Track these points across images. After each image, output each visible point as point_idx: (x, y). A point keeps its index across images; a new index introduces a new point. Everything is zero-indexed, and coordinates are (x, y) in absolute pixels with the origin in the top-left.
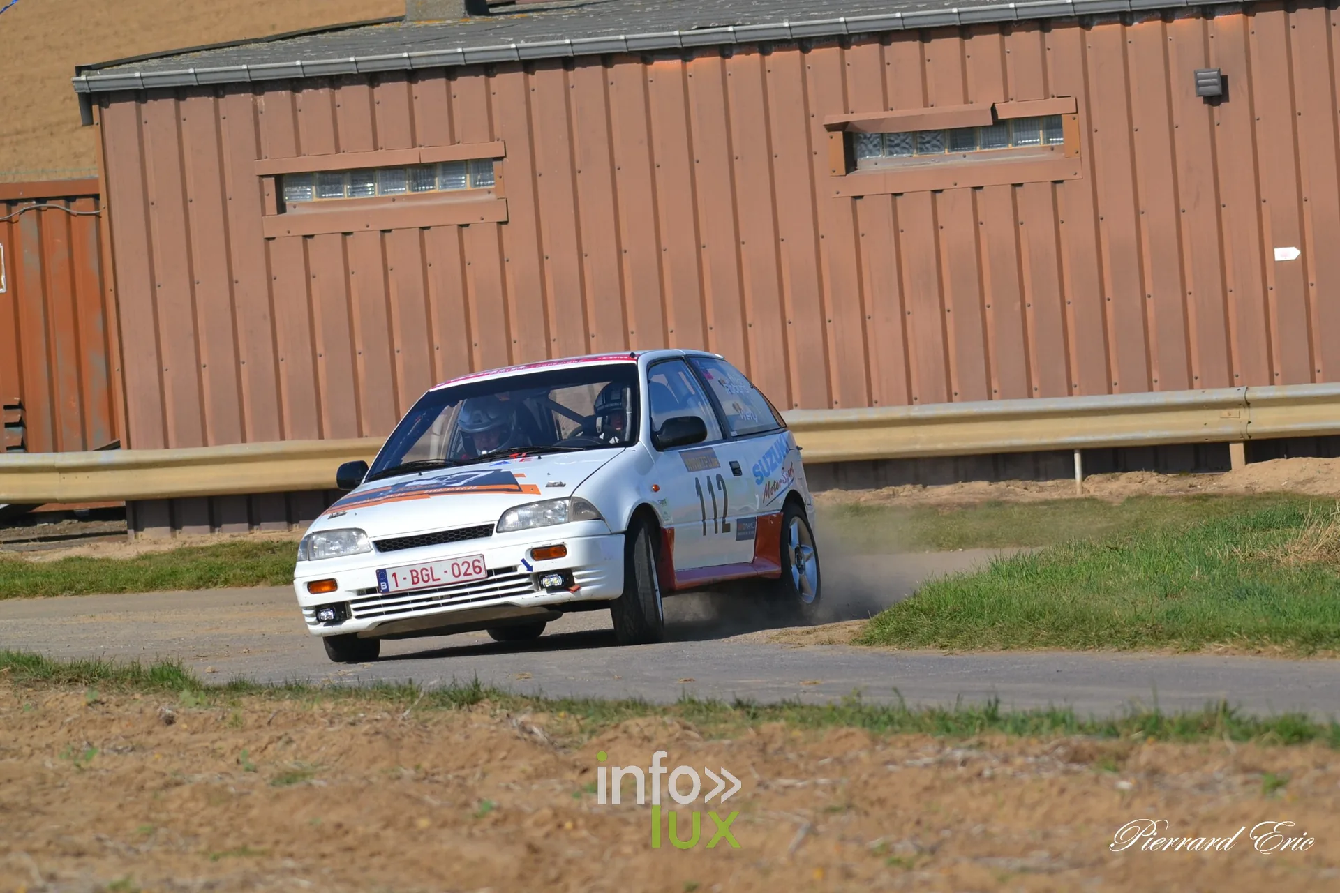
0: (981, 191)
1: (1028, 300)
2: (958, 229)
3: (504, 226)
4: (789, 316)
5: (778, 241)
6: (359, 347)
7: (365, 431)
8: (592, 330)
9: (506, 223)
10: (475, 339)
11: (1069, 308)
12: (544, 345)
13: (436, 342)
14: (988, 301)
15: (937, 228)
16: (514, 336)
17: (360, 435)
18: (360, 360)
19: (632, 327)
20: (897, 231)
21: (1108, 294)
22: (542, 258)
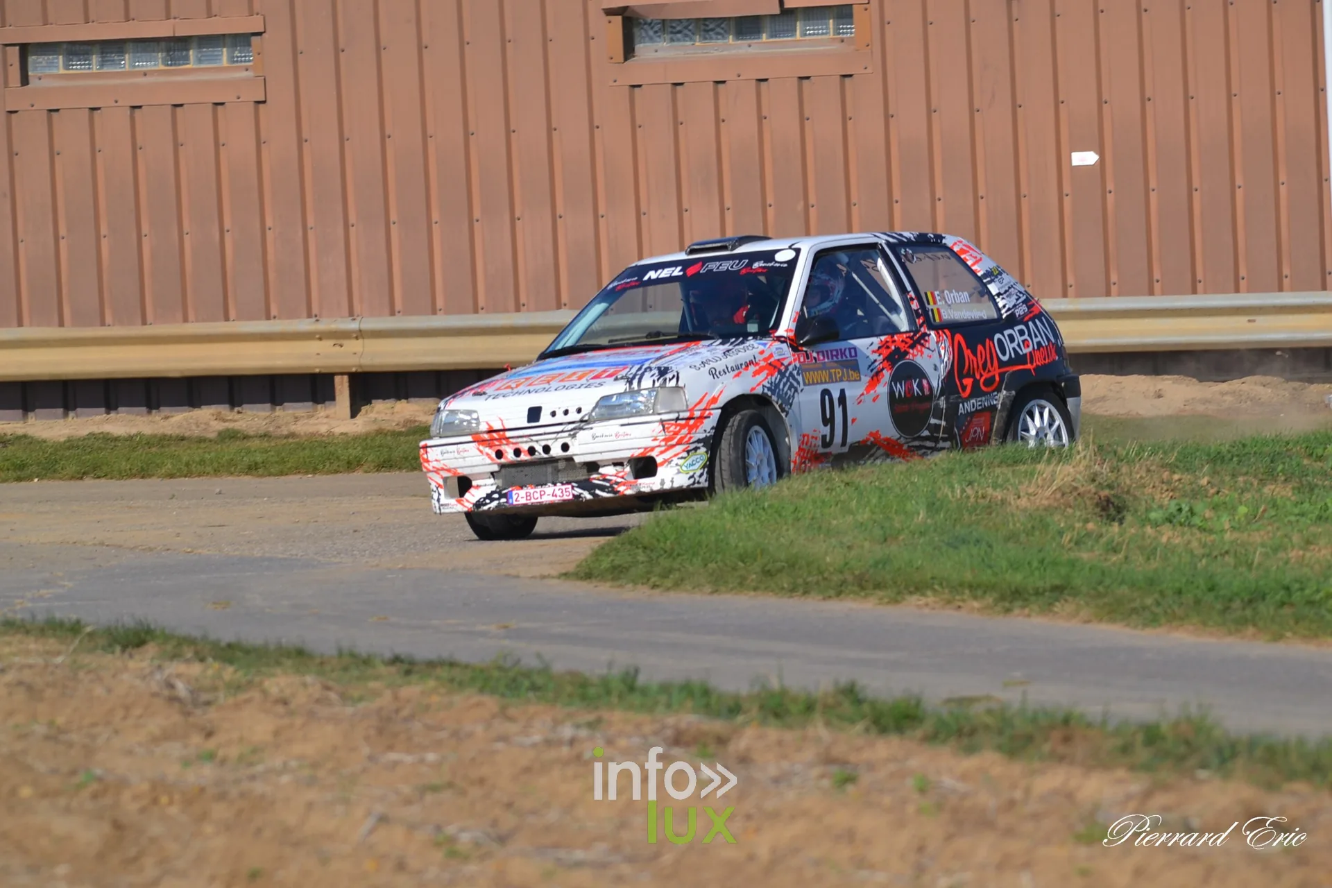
0: (765, 83)
1: (812, 200)
2: (740, 122)
3: (261, 106)
4: (560, 211)
5: (550, 130)
6: (104, 231)
7: (108, 319)
8: (352, 218)
9: (264, 102)
10: (227, 226)
11: (855, 210)
12: (300, 233)
13: (186, 228)
14: (770, 200)
15: (718, 121)
16: (269, 222)
17: (103, 324)
18: (105, 243)
19: (393, 217)
20: (676, 123)
21: (897, 195)
22: (301, 141)
